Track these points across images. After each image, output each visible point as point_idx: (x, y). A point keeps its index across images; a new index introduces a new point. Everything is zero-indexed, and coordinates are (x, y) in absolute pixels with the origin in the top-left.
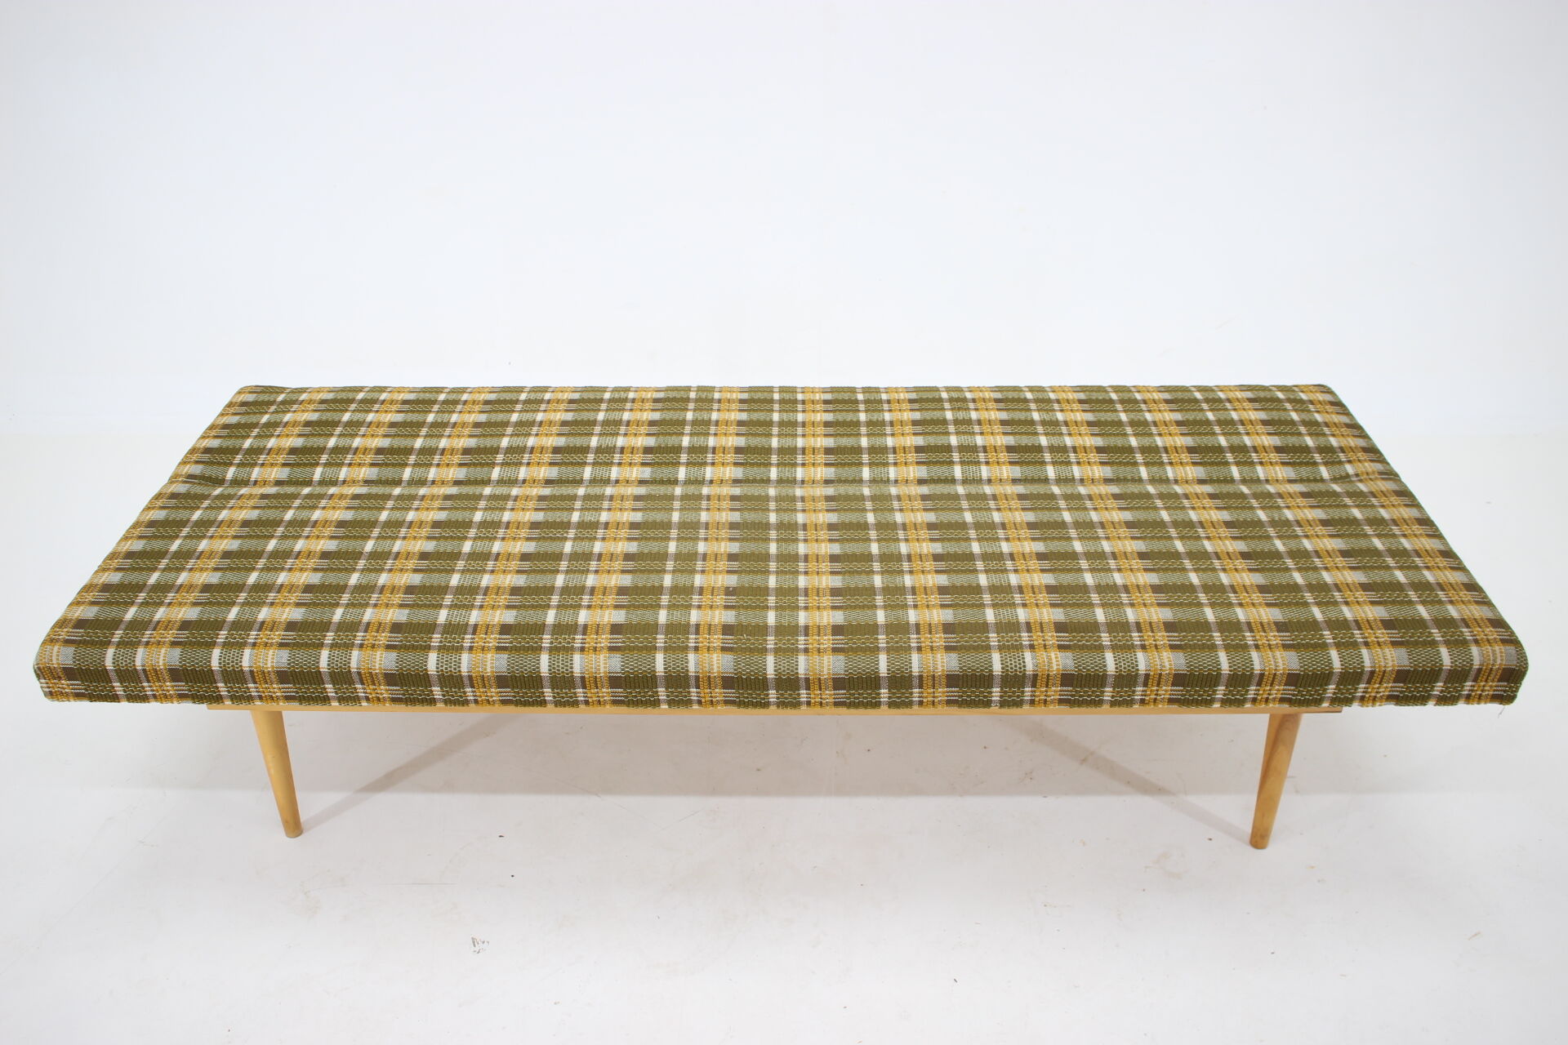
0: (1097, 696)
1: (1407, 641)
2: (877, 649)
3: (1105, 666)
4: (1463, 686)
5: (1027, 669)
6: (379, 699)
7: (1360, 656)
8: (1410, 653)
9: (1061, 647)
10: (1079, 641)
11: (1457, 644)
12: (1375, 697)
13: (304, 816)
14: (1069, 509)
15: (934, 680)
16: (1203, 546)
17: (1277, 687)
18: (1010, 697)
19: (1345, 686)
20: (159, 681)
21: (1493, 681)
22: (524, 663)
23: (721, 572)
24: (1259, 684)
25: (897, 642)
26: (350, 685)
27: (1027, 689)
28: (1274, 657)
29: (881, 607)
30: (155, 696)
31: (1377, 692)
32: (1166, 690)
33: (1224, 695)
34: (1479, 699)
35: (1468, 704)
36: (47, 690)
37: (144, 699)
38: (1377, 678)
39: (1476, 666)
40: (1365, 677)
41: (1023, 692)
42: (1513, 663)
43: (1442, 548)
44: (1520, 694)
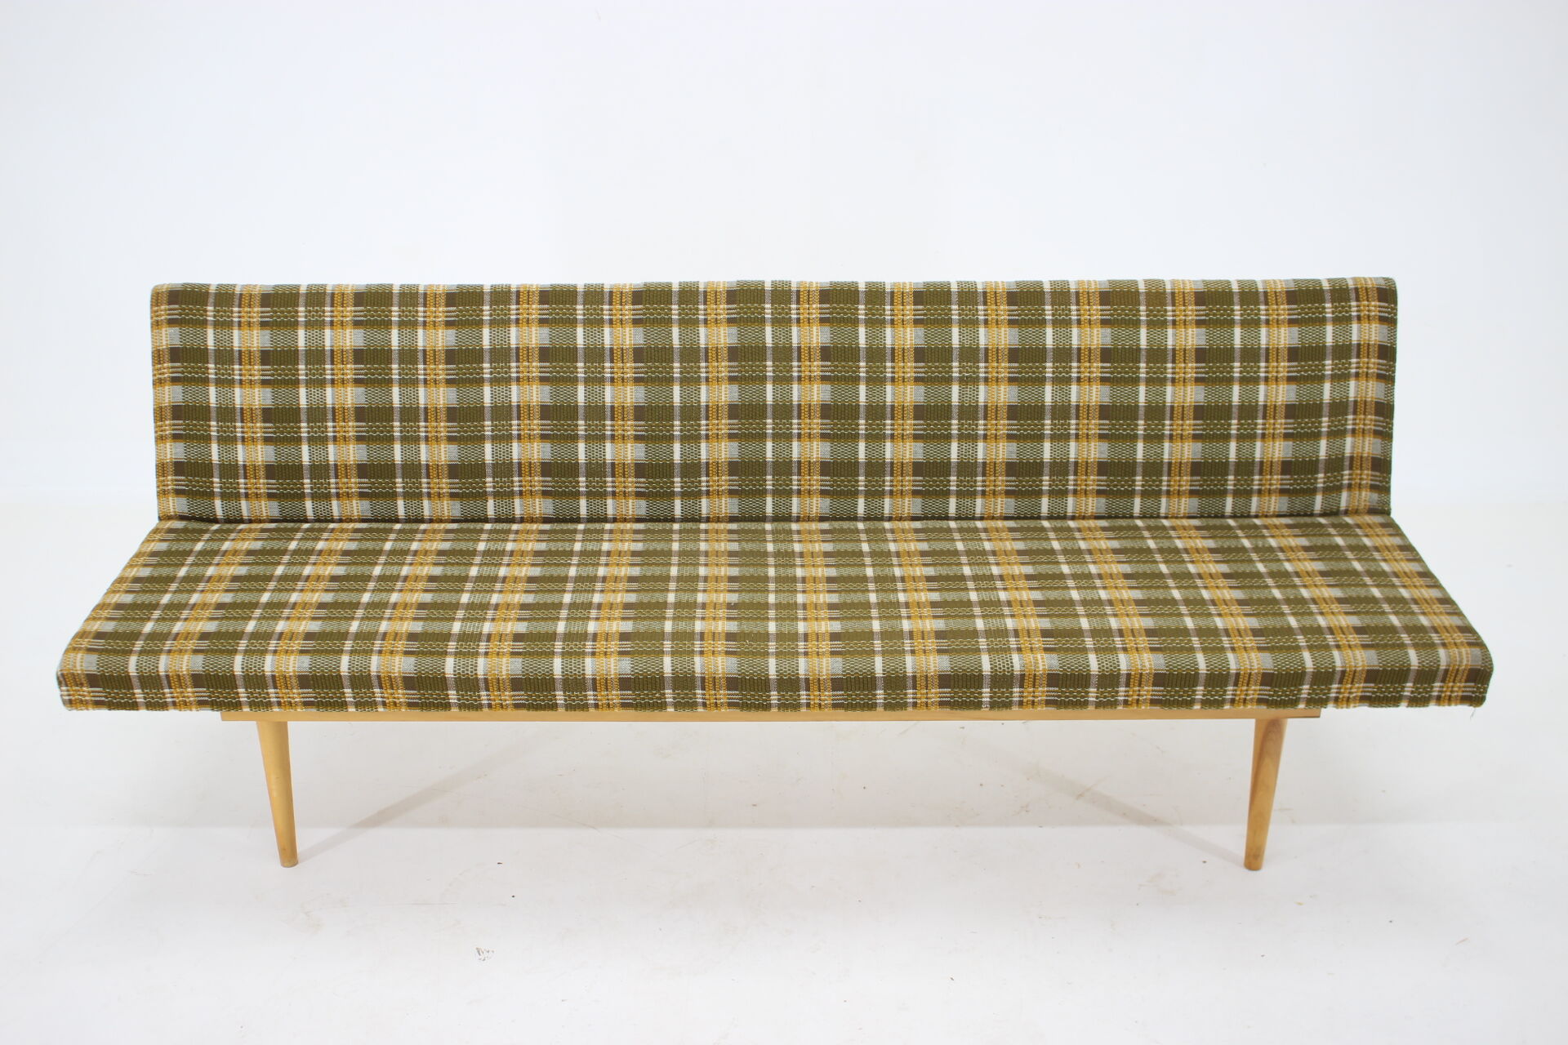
0: (1082, 697)
1: (1377, 644)
2: (873, 652)
3: (1088, 666)
4: (1432, 687)
5: (1015, 669)
6: (395, 704)
7: (1332, 657)
8: (1379, 654)
9: (1046, 650)
10: (1064, 644)
11: (1425, 646)
12: (1349, 698)
13: (301, 847)
14: (1058, 539)
15: (927, 681)
16: (1187, 568)
17: (1253, 688)
18: (999, 698)
19: (1318, 686)
20: (181, 687)
21: (1460, 682)
22: (538, 666)
23: (722, 591)
24: (1236, 684)
25: (891, 646)
26: (368, 690)
27: (1015, 690)
28: (1249, 657)
29: (876, 618)
30: (174, 704)
31: (1350, 693)
32: (1148, 691)
33: (1204, 695)
34: (1450, 700)
35: (1439, 705)
36: (67, 698)
37: (163, 706)
38: (1348, 678)
39: (1443, 667)
40: (1337, 677)
41: (1011, 693)
42: (1478, 664)
43: (1420, 570)
44: (1488, 696)
